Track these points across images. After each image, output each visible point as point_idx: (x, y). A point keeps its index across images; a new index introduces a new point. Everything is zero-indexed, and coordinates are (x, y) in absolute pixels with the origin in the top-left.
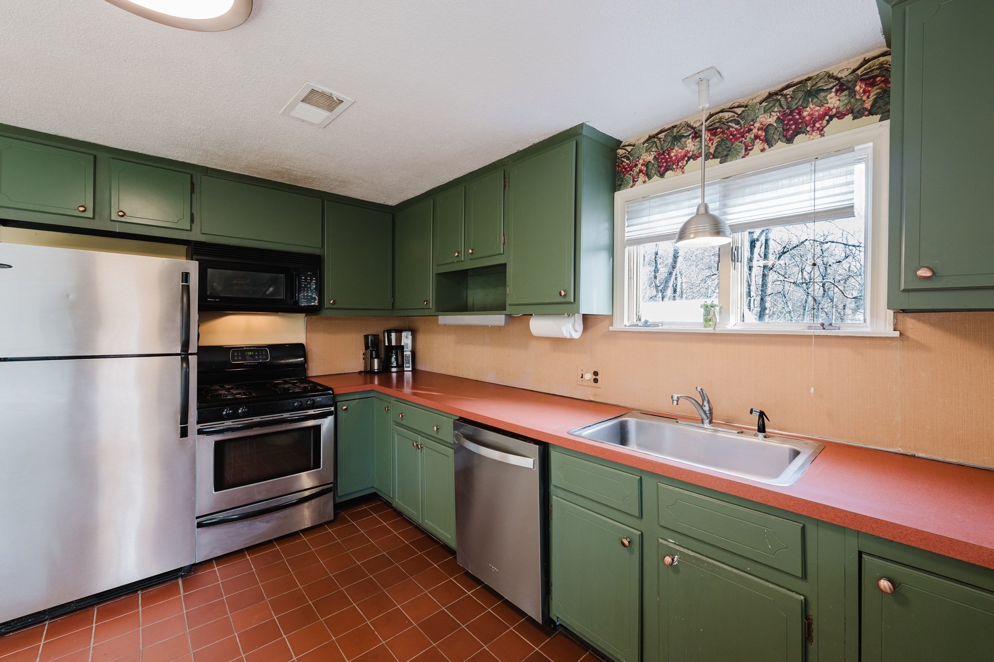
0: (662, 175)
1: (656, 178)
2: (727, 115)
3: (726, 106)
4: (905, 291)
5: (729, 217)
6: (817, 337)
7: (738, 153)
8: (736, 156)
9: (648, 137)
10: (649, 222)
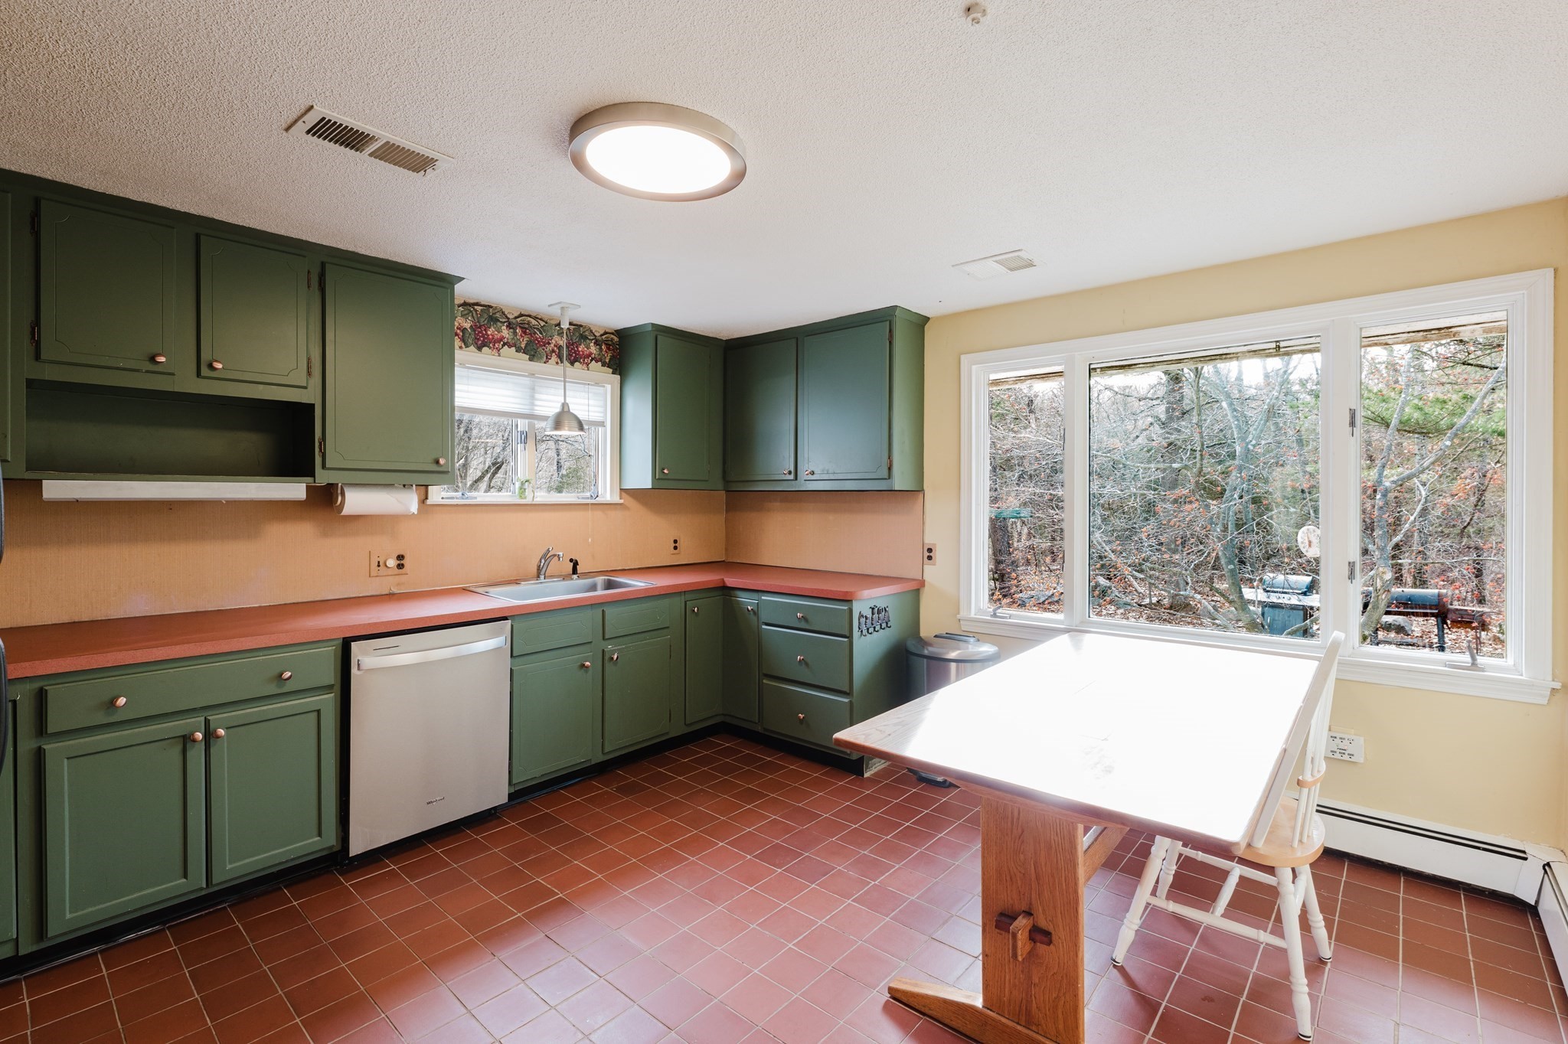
0: (479, 349)
1: (472, 348)
2: (534, 322)
3: (533, 314)
4: (659, 479)
5: (536, 408)
6: (592, 504)
7: (541, 358)
8: (539, 359)
9: (462, 302)
10: (468, 392)
